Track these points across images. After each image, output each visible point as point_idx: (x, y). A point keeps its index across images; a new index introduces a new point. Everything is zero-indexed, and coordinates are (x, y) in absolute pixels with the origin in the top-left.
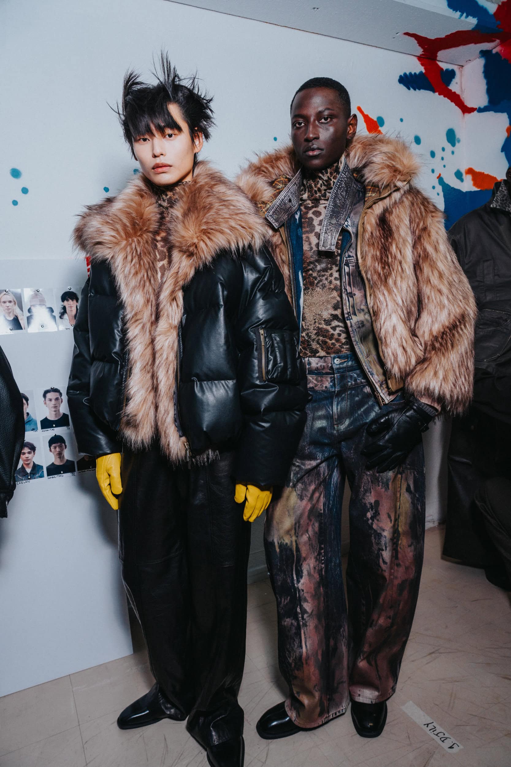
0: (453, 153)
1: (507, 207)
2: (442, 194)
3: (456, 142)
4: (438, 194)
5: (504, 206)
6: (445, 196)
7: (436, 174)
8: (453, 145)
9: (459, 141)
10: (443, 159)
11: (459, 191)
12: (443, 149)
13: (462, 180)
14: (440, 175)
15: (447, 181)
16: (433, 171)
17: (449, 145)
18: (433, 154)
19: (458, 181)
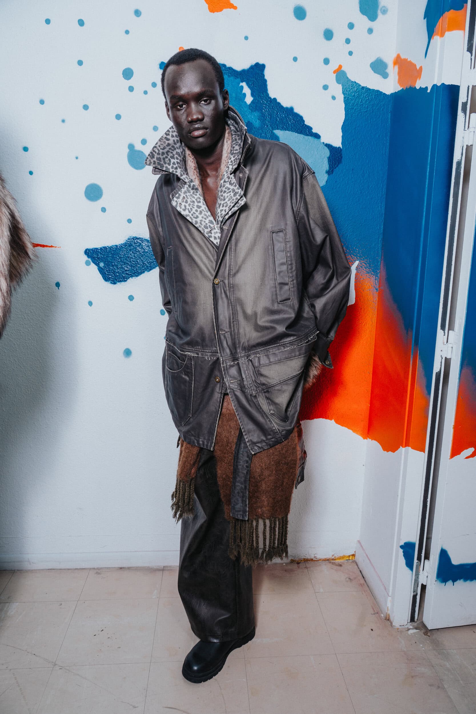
0: (370, 31)
1: (165, 163)
2: (340, 98)
3: (379, 12)
4: (334, 98)
5: (162, 162)
6: (346, 101)
7: (333, 66)
8: (373, 17)
9: (385, 11)
10: (348, 41)
11: (378, 93)
12: (351, 26)
13: (385, 76)
14: (340, 67)
15: (352, 76)
16: (326, 61)
17: (365, 18)
18: (328, 35)
19: (378, 77)
